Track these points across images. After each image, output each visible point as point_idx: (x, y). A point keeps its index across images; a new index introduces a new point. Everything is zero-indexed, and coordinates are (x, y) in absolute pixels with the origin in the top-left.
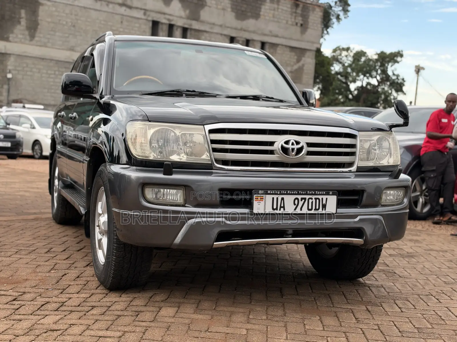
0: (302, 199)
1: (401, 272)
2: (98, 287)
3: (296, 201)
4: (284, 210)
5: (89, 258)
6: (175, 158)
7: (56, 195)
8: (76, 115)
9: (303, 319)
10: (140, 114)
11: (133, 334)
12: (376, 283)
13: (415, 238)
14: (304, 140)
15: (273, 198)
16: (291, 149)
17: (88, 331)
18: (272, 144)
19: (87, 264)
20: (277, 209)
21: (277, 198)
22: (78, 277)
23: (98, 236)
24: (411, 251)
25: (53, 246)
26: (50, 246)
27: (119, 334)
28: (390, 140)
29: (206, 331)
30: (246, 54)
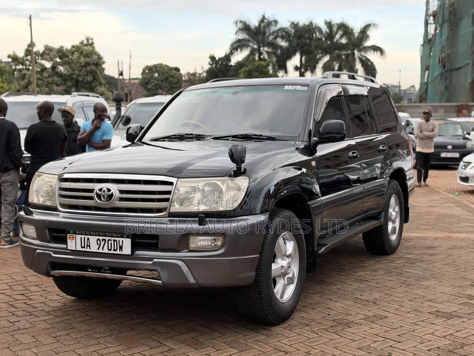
0: (103, 240)
3: (99, 241)
4: (90, 248)
14: (115, 188)
15: (81, 238)
16: (102, 195)
18: (92, 191)
20: (84, 247)
21: (84, 238)
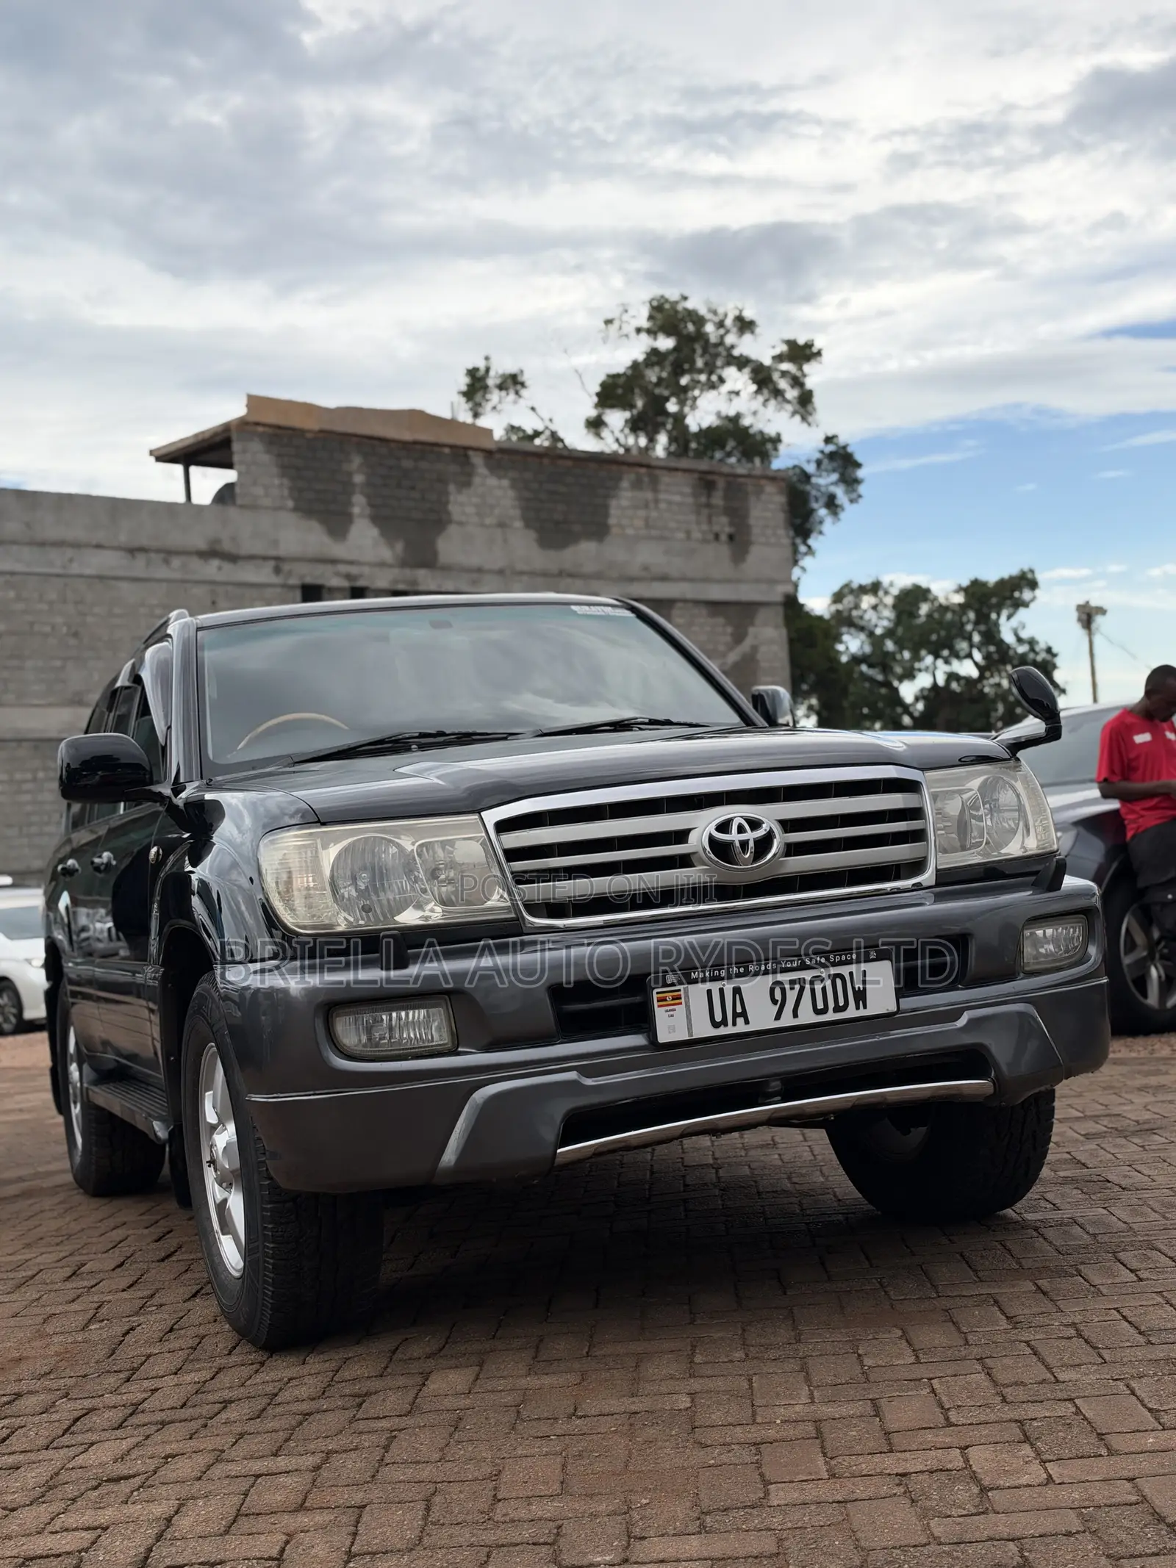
0: (792, 982)
1: (1125, 1176)
2: (234, 1348)
3: (778, 992)
4: (747, 1022)
5: (197, 1275)
6: (409, 917)
7: (76, 1110)
8: (109, 859)
9: (854, 1343)
10: (293, 809)
11: (353, 1455)
12: (1056, 1215)
13: (1153, 1081)
14: (770, 814)
15: (709, 992)
16: (737, 844)
17: (220, 1466)
18: (681, 836)
19: (194, 1291)
20: (724, 1022)
21: (721, 991)
22: (171, 1330)
23: (215, 1192)
24: (1147, 1116)
25: (85, 1258)
26: (78, 1258)
27: (311, 1461)
28: (1019, 786)
29: (569, 1417)
30: (575, 612)
